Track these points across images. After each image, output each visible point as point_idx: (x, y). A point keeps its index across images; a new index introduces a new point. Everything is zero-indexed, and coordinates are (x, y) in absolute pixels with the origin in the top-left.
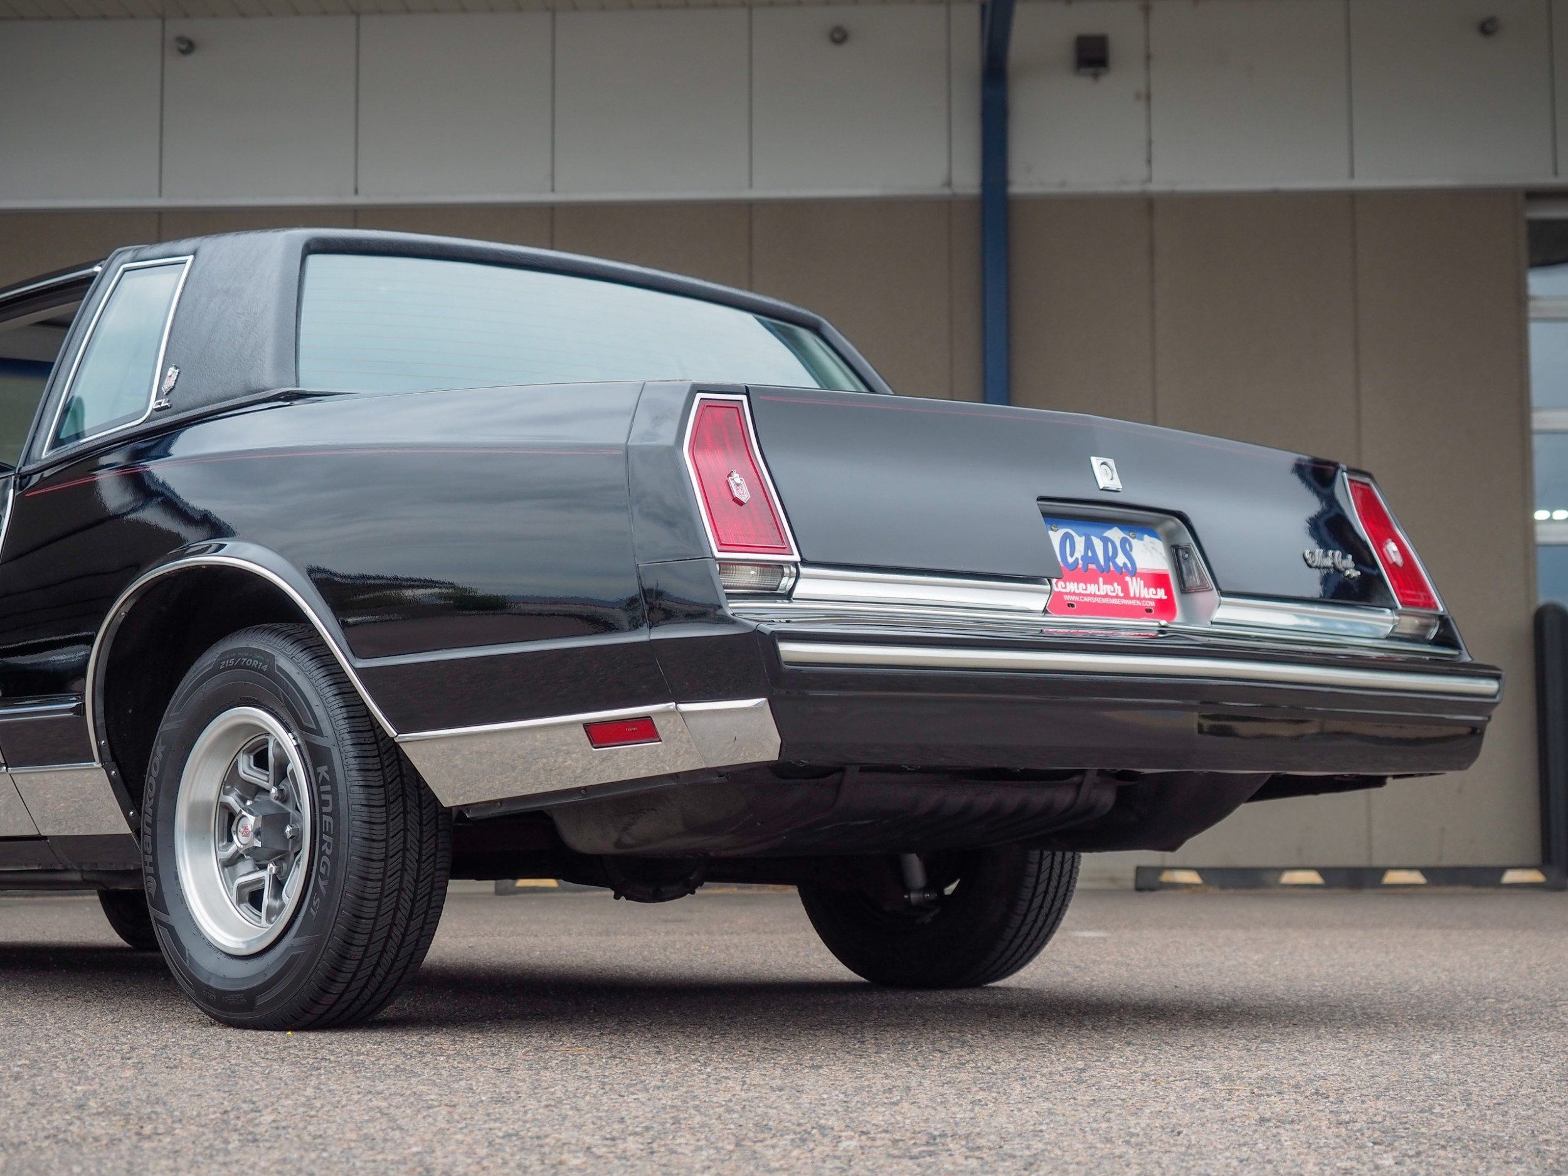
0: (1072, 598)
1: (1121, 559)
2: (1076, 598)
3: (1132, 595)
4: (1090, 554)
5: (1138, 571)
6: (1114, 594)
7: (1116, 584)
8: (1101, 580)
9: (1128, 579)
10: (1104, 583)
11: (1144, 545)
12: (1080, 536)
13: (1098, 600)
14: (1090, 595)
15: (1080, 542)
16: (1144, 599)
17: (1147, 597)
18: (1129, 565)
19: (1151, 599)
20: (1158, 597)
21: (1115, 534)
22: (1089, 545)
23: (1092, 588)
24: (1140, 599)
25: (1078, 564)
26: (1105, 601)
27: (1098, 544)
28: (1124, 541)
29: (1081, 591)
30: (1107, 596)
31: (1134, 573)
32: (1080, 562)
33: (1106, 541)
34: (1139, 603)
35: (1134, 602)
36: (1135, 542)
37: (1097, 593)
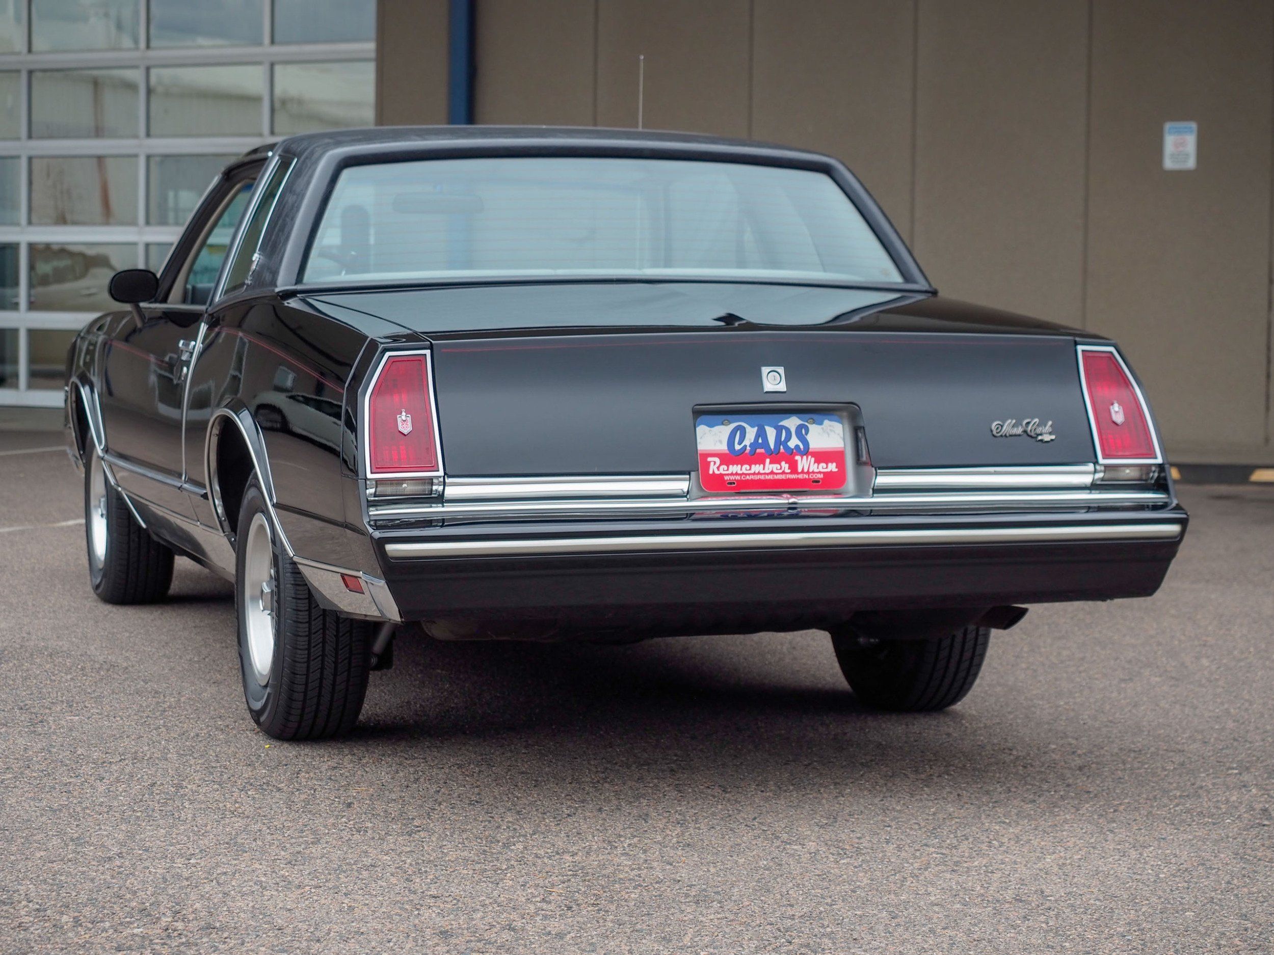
0: (732, 478)
1: (794, 442)
2: (738, 478)
3: (800, 470)
4: (760, 441)
5: (810, 450)
6: (780, 471)
7: (783, 463)
8: (768, 461)
9: (798, 458)
10: (771, 463)
11: (823, 428)
12: (752, 426)
13: (762, 477)
14: (754, 474)
15: (751, 433)
16: (813, 472)
17: (816, 470)
18: (802, 446)
19: (820, 472)
20: (829, 470)
21: (792, 423)
22: (761, 433)
23: (757, 468)
24: (808, 473)
25: (746, 449)
26: (770, 477)
27: (771, 433)
28: (799, 428)
29: (744, 471)
30: (772, 473)
31: (806, 452)
32: (748, 448)
33: (779, 429)
34: (806, 476)
35: (800, 476)
36: (813, 428)
37: (762, 471)
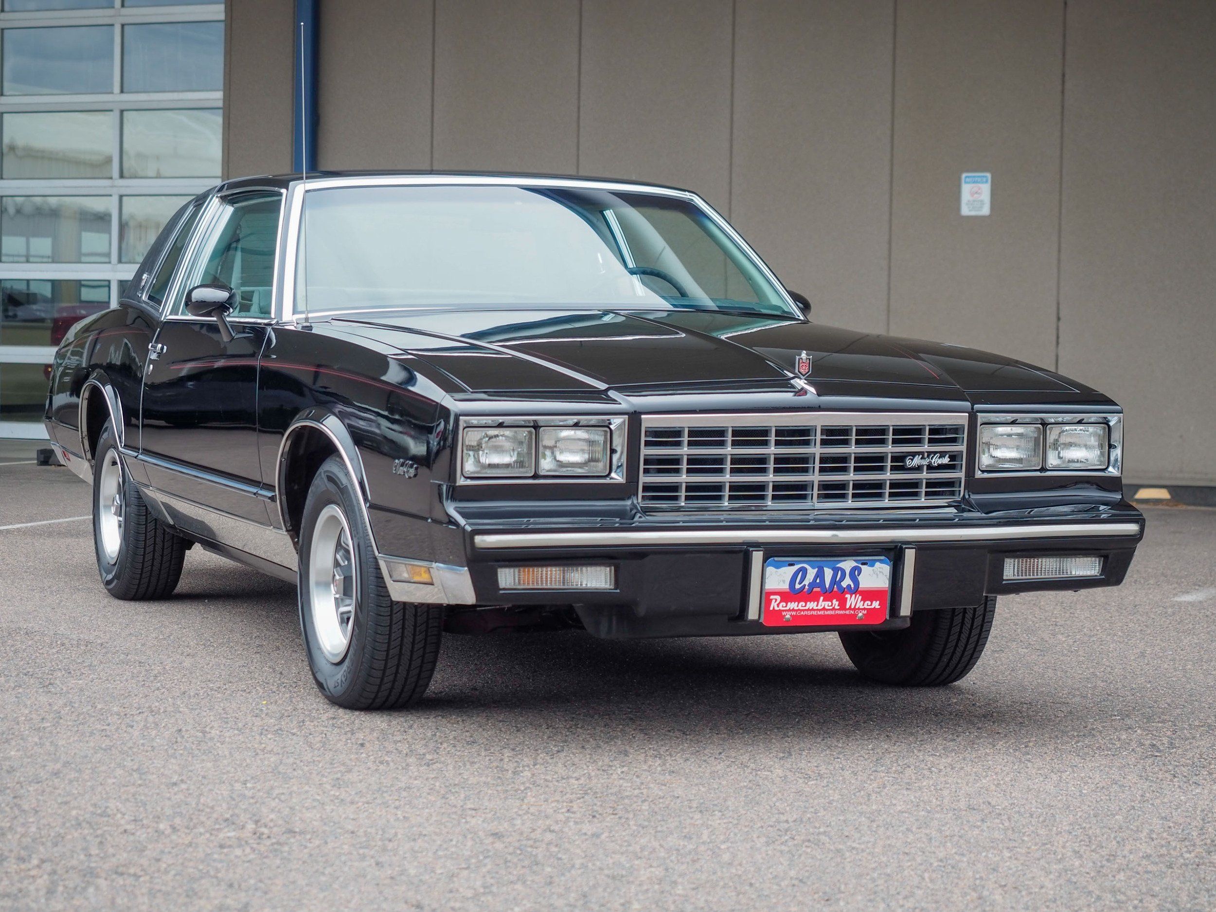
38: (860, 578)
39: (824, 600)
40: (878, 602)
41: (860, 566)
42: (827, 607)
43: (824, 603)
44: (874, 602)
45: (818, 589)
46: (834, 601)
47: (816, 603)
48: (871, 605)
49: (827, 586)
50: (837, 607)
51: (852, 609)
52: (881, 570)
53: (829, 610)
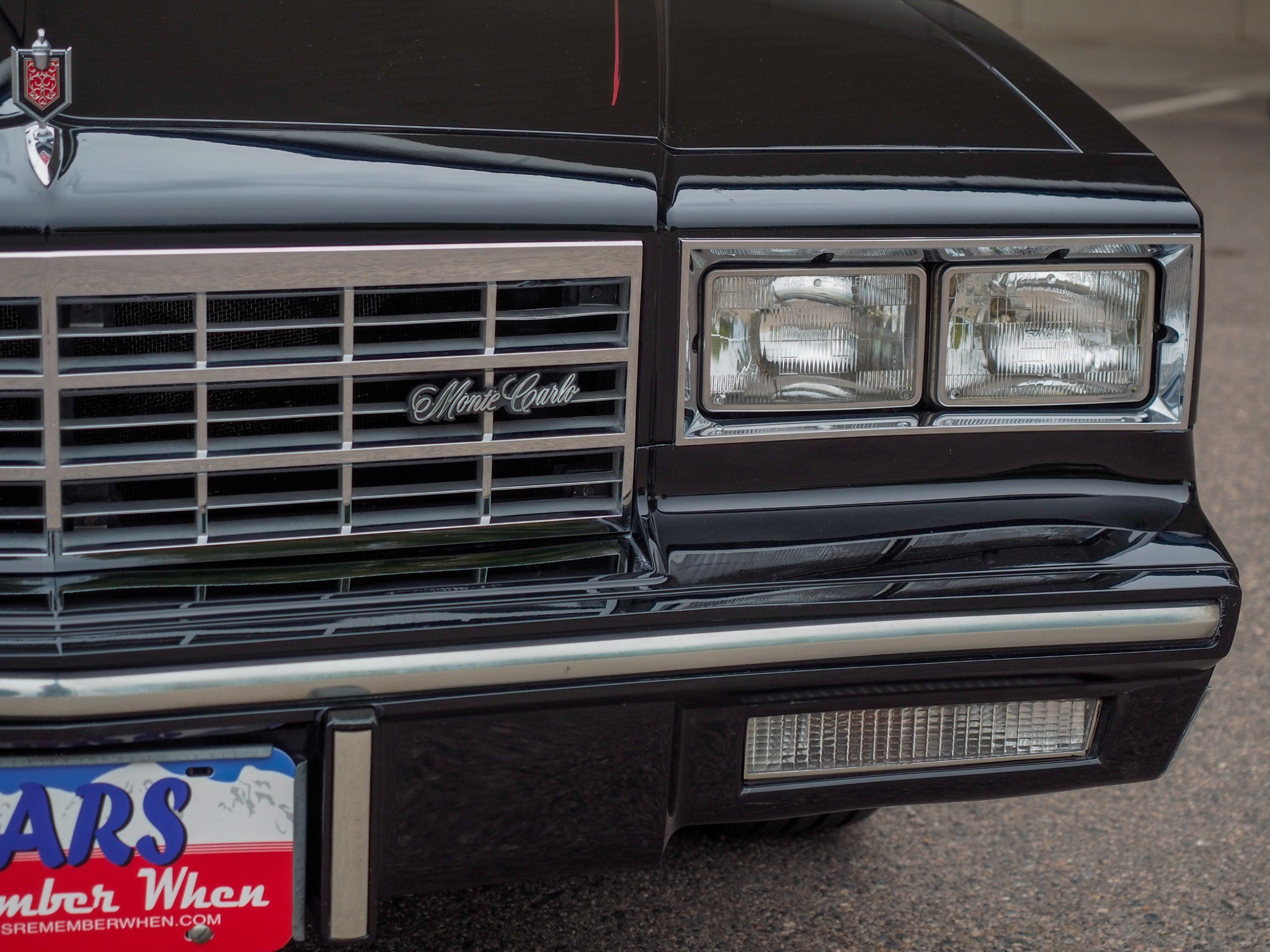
38: (187, 817)
39: (56, 890)
40: (260, 889)
41: (184, 778)
42: (70, 909)
43: (57, 899)
44: (246, 889)
45: (35, 856)
46: (98, 891)
47: (28, 898)
48: (236, 897)
49: (66, 844)
50: (107, 908)
51: (168, 914)
52: (264, 789)
53: (81, 917)
